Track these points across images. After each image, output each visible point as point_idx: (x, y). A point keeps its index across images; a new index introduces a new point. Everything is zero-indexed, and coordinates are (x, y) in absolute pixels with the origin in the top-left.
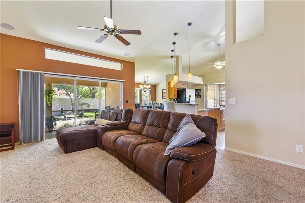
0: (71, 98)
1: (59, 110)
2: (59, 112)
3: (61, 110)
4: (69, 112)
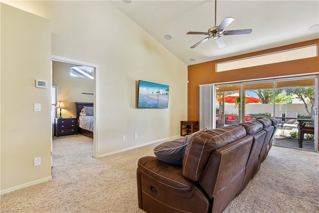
0: (305, 103)
1: (280, 117)
2: (279, 119)
3: (282, 117)
4: (292, 120)
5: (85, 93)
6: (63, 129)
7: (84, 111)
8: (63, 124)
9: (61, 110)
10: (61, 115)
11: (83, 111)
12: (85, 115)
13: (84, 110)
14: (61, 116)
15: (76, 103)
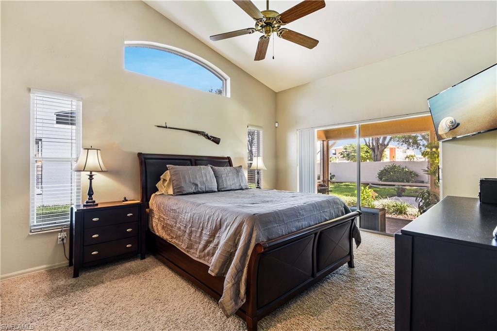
5: (166, 127)
6: (96, 244)
7: (168, 179)
8: (96, 227)
9: (91, 177)
10: (91, 193)
11: (165, 180)
12: (171, 191)
13: (167, 175)
14: (91, 198)
15: (140, 155)
